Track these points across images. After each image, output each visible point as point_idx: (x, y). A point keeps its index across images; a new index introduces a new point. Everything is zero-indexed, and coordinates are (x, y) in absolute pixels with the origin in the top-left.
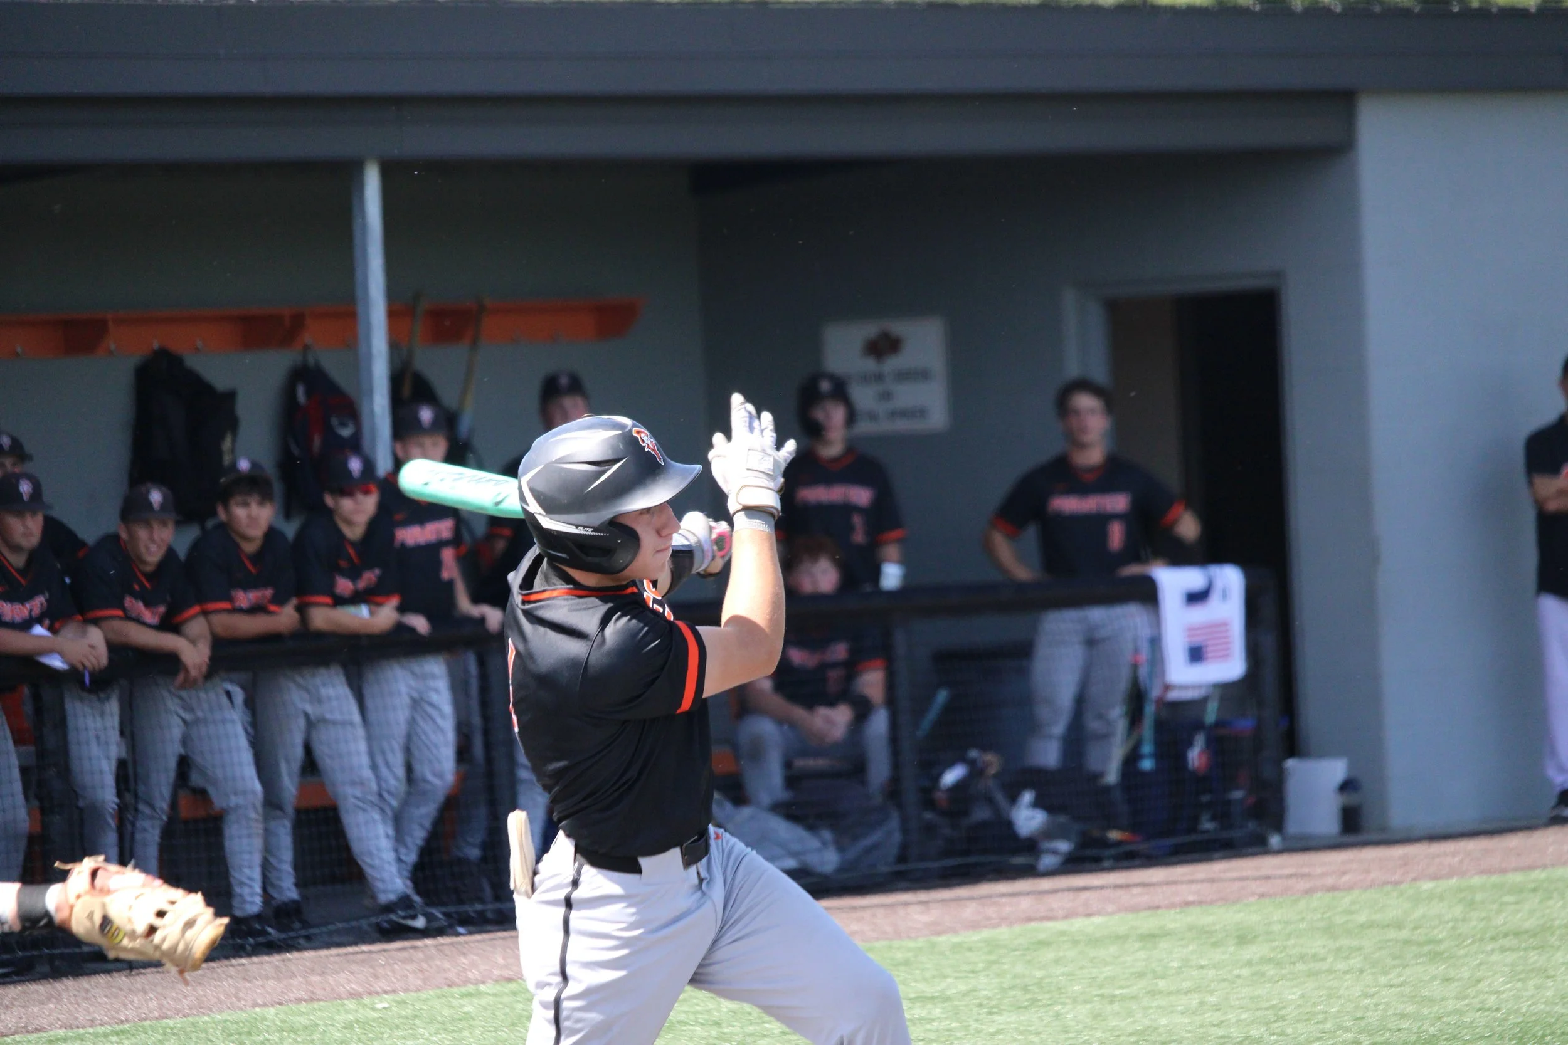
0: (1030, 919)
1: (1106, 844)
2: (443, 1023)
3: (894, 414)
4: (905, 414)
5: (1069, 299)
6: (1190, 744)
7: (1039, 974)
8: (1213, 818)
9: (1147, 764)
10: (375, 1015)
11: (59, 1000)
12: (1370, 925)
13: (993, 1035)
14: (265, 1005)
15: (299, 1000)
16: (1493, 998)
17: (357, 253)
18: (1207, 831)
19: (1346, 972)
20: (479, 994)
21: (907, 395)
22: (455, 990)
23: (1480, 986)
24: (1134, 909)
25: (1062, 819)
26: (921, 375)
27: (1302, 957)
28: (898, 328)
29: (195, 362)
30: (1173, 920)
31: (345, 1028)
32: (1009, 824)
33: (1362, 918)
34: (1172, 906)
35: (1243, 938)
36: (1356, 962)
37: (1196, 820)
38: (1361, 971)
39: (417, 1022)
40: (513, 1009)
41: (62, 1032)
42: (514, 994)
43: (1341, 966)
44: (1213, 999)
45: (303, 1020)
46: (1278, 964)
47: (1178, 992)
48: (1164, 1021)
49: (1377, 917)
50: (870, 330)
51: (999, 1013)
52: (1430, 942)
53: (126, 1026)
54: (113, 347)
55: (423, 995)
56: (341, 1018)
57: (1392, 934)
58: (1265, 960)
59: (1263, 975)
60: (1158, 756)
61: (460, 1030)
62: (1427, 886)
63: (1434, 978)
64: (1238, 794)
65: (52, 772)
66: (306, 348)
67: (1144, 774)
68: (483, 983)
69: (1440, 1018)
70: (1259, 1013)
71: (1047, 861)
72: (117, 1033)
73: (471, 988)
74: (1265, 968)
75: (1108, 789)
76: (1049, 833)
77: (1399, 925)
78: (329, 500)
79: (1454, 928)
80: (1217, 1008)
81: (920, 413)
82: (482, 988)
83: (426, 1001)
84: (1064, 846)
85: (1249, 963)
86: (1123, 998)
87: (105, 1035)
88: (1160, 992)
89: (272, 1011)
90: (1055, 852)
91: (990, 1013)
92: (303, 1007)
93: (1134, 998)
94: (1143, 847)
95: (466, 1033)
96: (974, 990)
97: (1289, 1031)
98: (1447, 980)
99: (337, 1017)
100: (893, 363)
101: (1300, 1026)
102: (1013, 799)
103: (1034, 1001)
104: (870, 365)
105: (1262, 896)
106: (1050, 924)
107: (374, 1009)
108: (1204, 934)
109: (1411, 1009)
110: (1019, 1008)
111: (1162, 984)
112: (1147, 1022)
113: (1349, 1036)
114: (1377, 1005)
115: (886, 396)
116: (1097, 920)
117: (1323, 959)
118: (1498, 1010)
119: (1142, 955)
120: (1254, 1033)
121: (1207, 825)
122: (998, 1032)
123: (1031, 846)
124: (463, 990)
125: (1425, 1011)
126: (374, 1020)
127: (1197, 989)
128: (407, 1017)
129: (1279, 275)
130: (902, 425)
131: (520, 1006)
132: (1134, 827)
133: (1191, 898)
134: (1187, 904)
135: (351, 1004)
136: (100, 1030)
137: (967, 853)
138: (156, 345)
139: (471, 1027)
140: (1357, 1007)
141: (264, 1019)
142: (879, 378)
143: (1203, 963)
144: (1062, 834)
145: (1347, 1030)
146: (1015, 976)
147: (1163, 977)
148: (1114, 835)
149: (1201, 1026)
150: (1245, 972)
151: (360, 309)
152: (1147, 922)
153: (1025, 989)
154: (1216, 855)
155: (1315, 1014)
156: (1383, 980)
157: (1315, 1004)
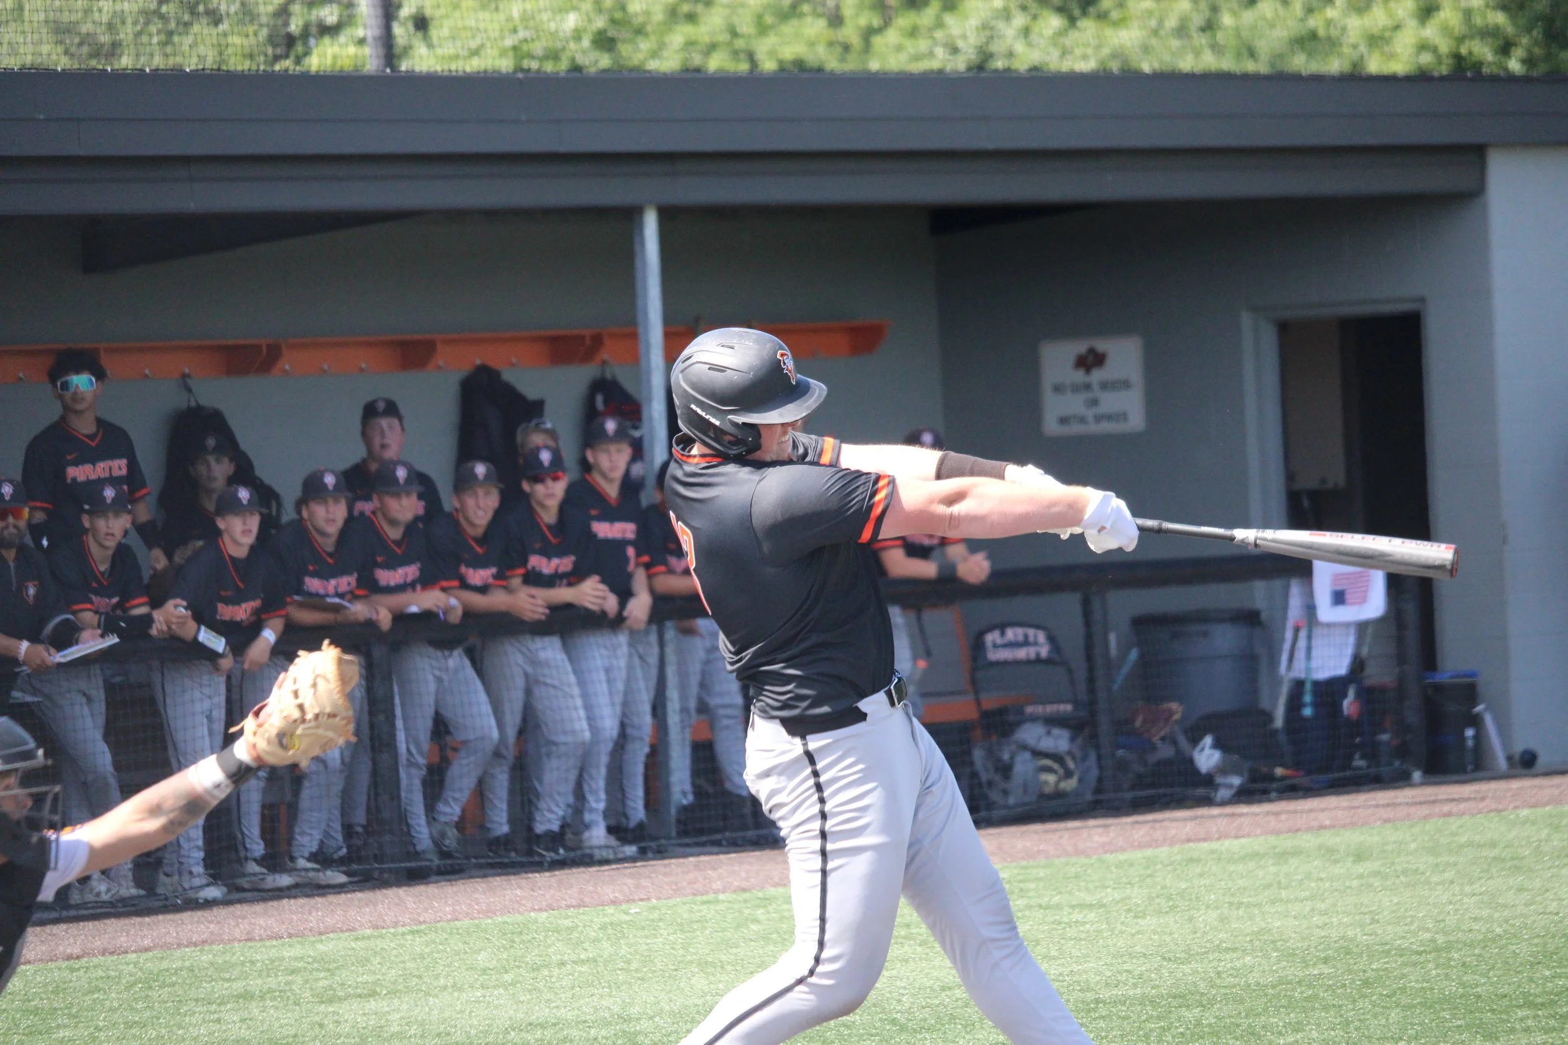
0: (1188, 840)
1: (1271, 778)
2: (681, 925)
3: (1099, 419)
4: (1109, 417)
5: (1246, 321)
6: (1345, 696)
7: (1183, 885)
8: (1362, 757)
9: (1308, 712)
10: (628, 918)
11: (375, 905)
12: (1470, 844)
13: (1133, 935)
14: (540, 910)
15: (569, 907)
16: (1555, 904)
17: (639, 284)
18: (1360, 768)
19: (1438, 884)
20: (717, 901)
21: (1110, 402)
22: (699, 898)
23: (1548, 894)
24: (1276, 832)
25: (1236, 757)
26: (1125, 384)
27: (1405, 872)
28: (1101, 345)
29: (508, 376)
30: (1307, 841)
31: (599, 929)
32: (1191, 761)
33: (1463, 839)
34: (1310, 829)
35: (1360, 856)
36: (1448, 875)
37: (1350, 758)
38: (1452, 882)
39: (661, 924)
40: (741, 913)
41: (368, 932)
42: (745, 901)
43: (1435, 879)
44: (1323, 906)
45: (567, 923)
46: (1385, 877)
47: (1297, 899)
48: (1278, 924)
49: (1477, 838)
50: (1080, 347)
51: (1144, 917)
52: (1512, 859)
53: (423, 927)
54: (441, 363)
55: (671, 902)
56: (599, 920)
57: (1486, 852)
58: (1377, 873)
59: (1370, 885)
60: (1315, 705)
61: (694, 931)
62: (1524, 812)
63: (1511, 888)
64: (1385, 737)
65: (381, 717)
66: (604, 363)
67: (1304, 720)
68: (723, 892)
69: (1506, 921)
70: (1357, 917)
71: (1223, 793)
72: (412, 932)
73: (711, 897)
74: (1371, 880)
75: (1274, 733)
76: (1223, 770)
77: (1493, 845)
78: (526, 486)
79: (1538, 847)
80: (1325, 913)
81: (1123, 417)
82: (721, 897)
83: (669, 908)
84: (1236, 781)
85: (1361, 877)
86: (1249, 905)
87: (403, 934)
88: (1282, 900)
89: (544, 915)
90: (1230, 786)
91: (1135, 917)
92: (571, 912)
93: (1258, 905)
94: (1303, 780)
95: (698, 933)
96: (1129, 898)
97: (1380, 932)
98: (1521, 890)
99: (596, 920)
100: (1097, 375)
101: (1389, 928)
102: (1195, 741)
103: (1172, 908)
104: (1079, 376)
105: (1386, 821)
106: (1205, 845)
107: (627, 913)
108: (1329, 853)
109: (1485, 913)
110: (1159, 912)
111: (1284, 893)
112: (1263, 925)
113: (1427, 936)
114: (1457, 910)
115: (1095, 402)
116: (1243, 841)
117: (1423, 873)
118: (1557, 914)
119: (1273, 869)
120: (1350, 933)
121: (1359, 762)
122: (1138, 933)
123: (1209, 781)
124: (705, 898)
125: (1497, 915)
126: (626, 922)
127: (1312, 898)
128: (653, 920)
129: (1422, 300)
130: (1106, 427)
131: (747, 911)
132: (1297, 765)
133: (1327, 823)
134: (1322, 827)
135: (610, 910)
136: (400, 930)
137: (1153, 785)
138: (478, 362)
139: (704, 928)
140: (1439, 913)
141: (536, 921)
142: (1088, 387)
143: (1323, 875)
144: (1236, 771)
145: (1428, 930)
146: (1164, 887)
147: (1286, 888)
148: (1279, 771)
149: (1307, 928)
150: (1355, 883)
151: (641, 330)
152: (1286, 842)
153: (1169, 898)
154: (1366, 788)
155: (1404, 917)
156: (1467, 889)
157: (1406, 911)
